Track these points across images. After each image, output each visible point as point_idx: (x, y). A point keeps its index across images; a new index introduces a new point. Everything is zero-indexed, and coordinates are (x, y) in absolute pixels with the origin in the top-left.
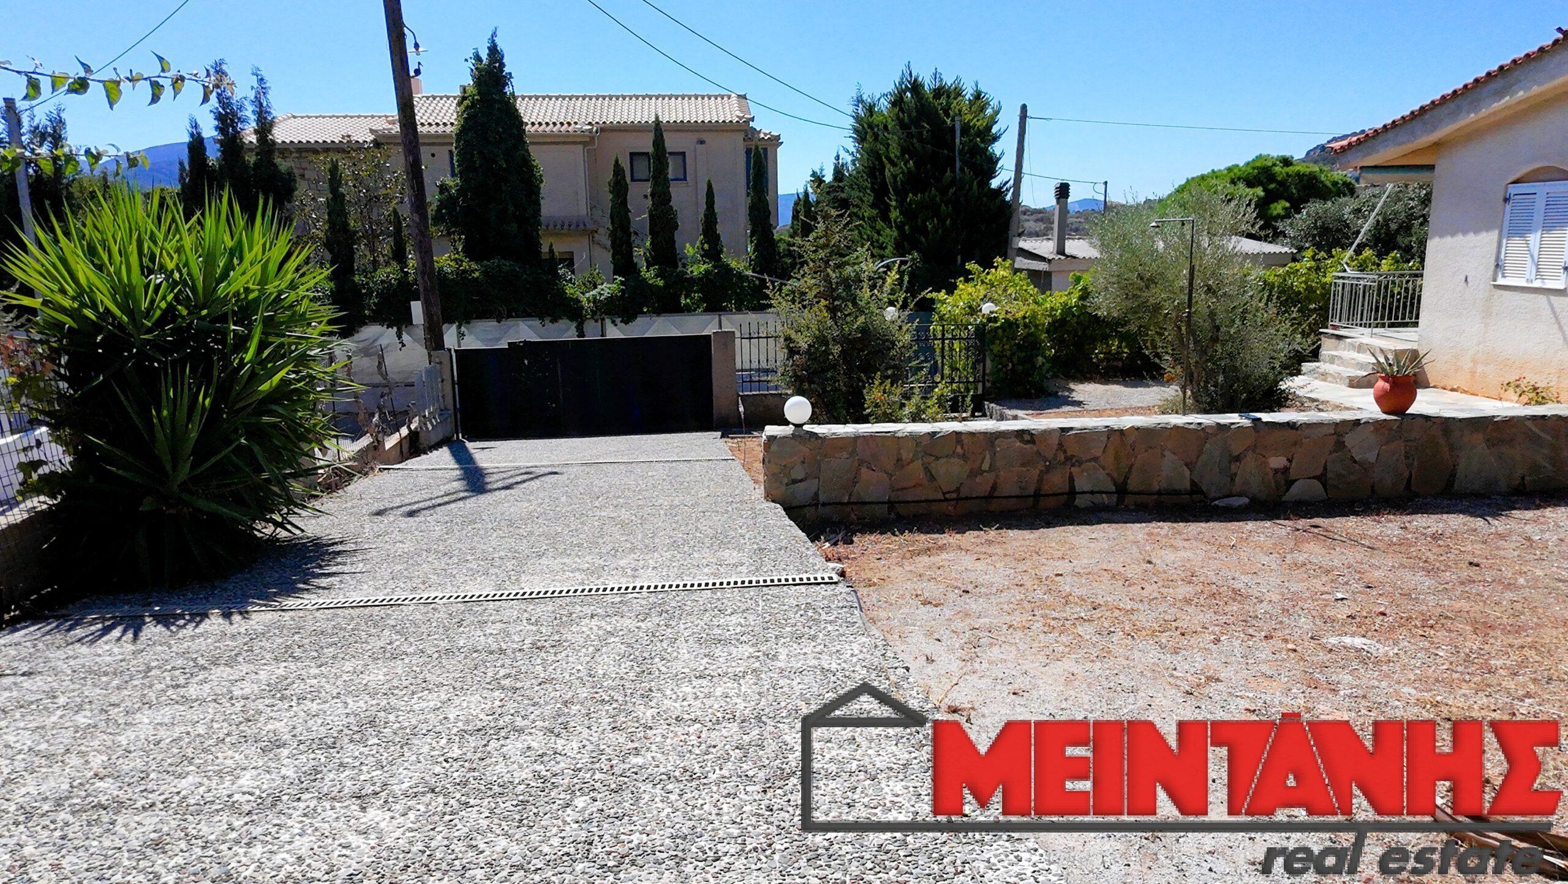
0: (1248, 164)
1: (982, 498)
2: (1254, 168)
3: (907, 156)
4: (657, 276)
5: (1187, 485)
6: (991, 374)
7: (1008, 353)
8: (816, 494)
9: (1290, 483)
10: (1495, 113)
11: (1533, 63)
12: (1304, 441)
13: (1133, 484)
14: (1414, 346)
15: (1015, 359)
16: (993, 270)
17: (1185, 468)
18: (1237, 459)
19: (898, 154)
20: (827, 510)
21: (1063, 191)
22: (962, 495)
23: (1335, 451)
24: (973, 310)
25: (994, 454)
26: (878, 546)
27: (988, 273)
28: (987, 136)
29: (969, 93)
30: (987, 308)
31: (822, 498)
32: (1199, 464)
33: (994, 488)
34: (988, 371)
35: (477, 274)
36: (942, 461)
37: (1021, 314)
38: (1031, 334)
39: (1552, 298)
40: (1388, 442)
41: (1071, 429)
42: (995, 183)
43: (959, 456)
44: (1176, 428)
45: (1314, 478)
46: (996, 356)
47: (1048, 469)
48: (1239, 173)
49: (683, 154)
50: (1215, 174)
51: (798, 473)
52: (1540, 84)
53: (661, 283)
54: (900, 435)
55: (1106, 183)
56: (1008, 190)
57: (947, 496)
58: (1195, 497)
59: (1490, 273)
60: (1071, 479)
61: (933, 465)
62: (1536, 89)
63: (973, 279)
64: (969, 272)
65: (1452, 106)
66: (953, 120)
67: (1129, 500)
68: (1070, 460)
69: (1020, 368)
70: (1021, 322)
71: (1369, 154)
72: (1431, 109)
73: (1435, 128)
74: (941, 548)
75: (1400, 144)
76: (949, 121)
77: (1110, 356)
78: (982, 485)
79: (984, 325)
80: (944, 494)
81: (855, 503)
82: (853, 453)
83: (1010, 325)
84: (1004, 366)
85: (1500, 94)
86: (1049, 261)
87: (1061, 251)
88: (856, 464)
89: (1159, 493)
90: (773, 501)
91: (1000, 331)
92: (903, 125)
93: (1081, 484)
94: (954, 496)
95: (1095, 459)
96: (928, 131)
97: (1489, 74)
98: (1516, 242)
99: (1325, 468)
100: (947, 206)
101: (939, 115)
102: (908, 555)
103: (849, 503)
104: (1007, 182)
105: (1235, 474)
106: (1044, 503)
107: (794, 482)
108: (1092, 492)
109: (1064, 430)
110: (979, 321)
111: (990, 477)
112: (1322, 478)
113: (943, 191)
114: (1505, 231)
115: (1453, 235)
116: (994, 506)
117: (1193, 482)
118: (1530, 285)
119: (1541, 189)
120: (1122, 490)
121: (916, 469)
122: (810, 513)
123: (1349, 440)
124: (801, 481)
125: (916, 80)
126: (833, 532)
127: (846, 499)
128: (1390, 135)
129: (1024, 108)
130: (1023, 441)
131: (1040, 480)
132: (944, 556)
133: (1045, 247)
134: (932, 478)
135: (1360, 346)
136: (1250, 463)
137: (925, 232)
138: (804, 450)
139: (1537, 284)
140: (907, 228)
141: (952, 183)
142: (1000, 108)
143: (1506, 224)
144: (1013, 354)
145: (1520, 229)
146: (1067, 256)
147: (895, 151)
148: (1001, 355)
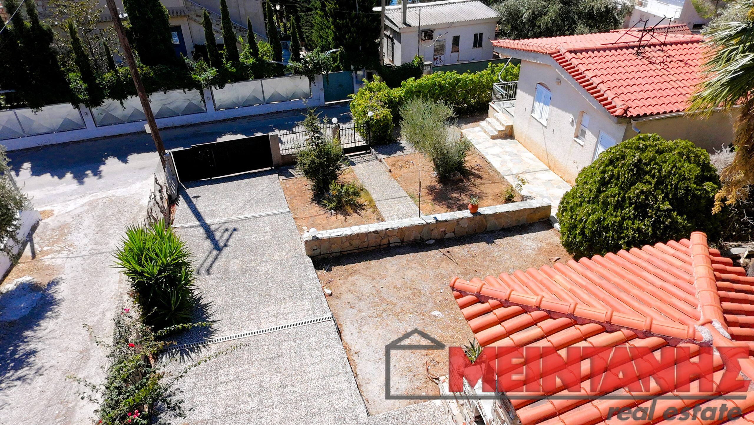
1: (365, 248)
4: (232, 66)
5: (419, 238)
8: (320, 252)
9: (446, 234)
12: (449, 224)
13: (405, 239)
14: (511, 124)
15: (381, 132)
17: (419, 234)
18: (432, 230)
20: (323, 255)
22: (360, 248)
23: (457, 225)
30: (370, 114)
32: (422, 233)
34: (371, 136)
35: (151, 75)
39: (543, 127)
40: (471, 222)
41: (388, 228)
43: (358, 239)
44: (416, 225)
45: (452, 232)
47: (383, 239)
53: (234, 70)
58: (421, 241)
59: (531, 111)
61: (351, 242)
62: (542, 63)
65: (523, 53)
67: (404, 243)
68: (388, 236)
70: (382, 119)
71: (502, 52)
73: (519, 57)
75: (510, 55)
78: (365, 245)
79: (369, 121)
80: (355, 248)
81: (331, 253)
83: (378, 121)
85: (534, 58)
86: (399, 28)
87: (404, 22)
88: (330, 244)
89: (412, 241)
90: (308, 256)
93: (391, 241)
95: (395, 235)
98: (537, 104)
99: (455, 229)
105: (432, 234)
106: (382, 247)
107: (314, 250)
108: (394, 243)
111: (367, 243)
112: (454, 232)
113: (352, 20)
114: (535, 99)
115: (523, 92)
116: (369, 249)
117: (421, 237)
118: (539, 120)
119: (544, 90)
120: (402, 241)
121: (347, 244)
123: (460, 222)
124: (316, 250)
127: (328, 252)
128: (508, 50)
130: (375, 233)
131: (381, 241)
133: (398, 18)
136: (435, 231)
138: (316, 243)
140: (337, 34)
145: (538, 100)
146: (407, 25)
148: (375, 131)
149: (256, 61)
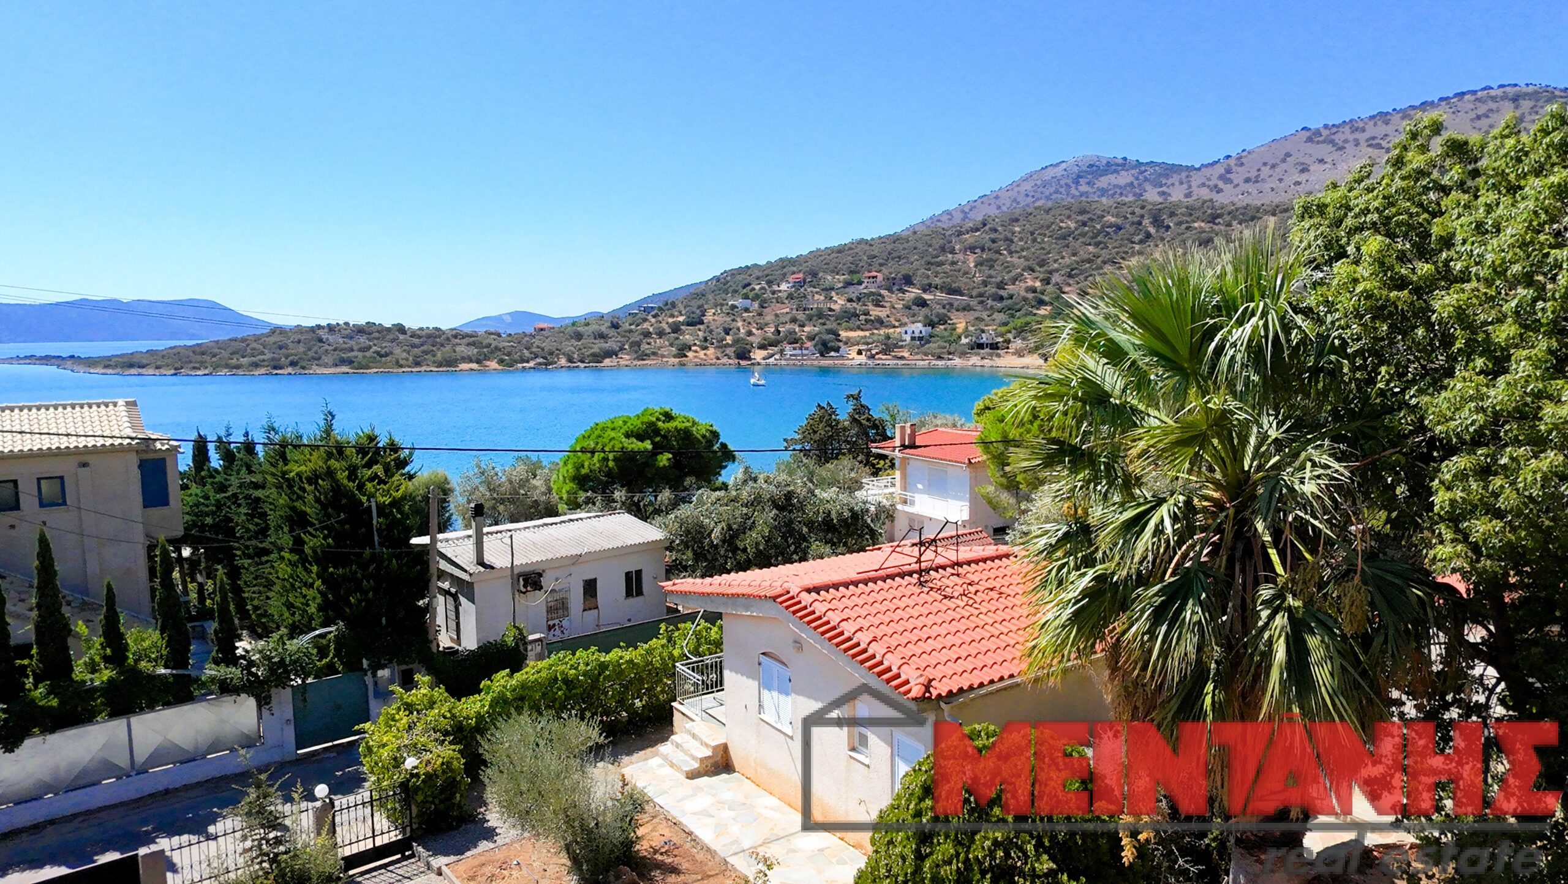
4: (49, 693)
6: (417, 817)
7: (431, 799)
14: (724, 741)
15: (437, 801)
24: (397, 762)
30: (410, 762)
34: (414, 815)
37: (439, 764)
39: (787, 738)
46: (419, 802)
48: (631, 427)
49: (62, 478)
53: (55, 703)
59: (757, 708)
66: (368, 500)
69: (442, 806)
70: (439, 770)
73: (717, 607)
75: (701, 606)
79: (408, 778)
83: (431, 776)
84: (427, 809)
85: (746, 607)
86: (470, 574)
91: (422, 783)
110: (404, 776)
118: (776, 725)
119: (775, 666)
128: (695, 597)
139: (779, 726)
140: (330, 596)
144: (435, 799)
146: (486, 567)
148: (424, 802)
149: (120, 673)
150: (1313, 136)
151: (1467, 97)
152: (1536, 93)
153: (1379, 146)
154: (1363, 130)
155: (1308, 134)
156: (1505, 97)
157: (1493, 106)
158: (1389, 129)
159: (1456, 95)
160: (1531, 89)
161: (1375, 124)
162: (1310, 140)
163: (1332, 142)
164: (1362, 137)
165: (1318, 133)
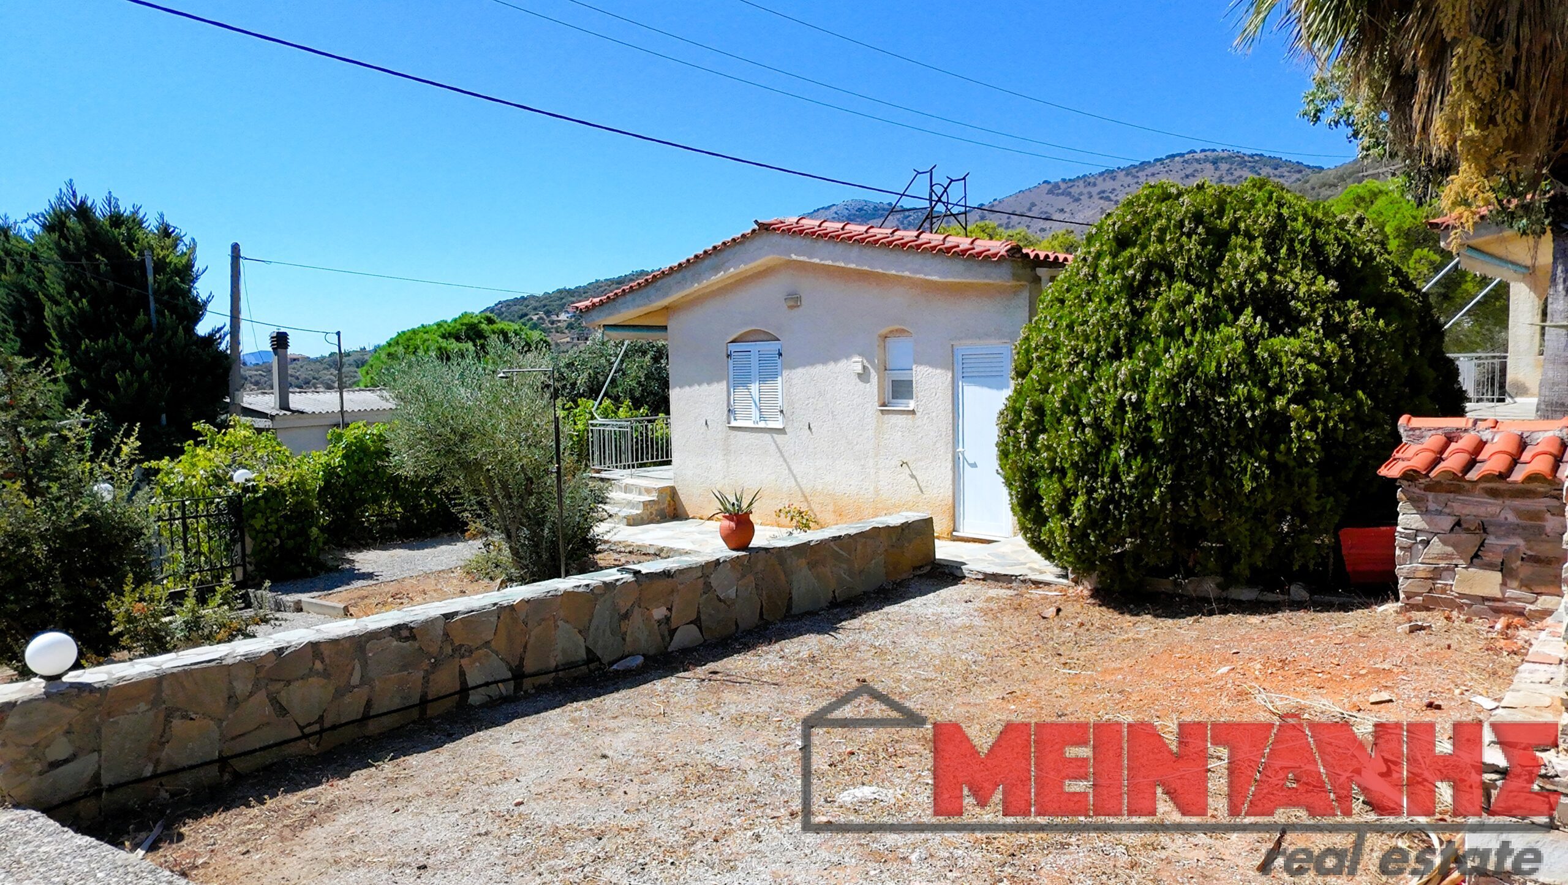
0: (455, 320)
1: (353, 722)
2: (462, 325)
3: (77, 294)
5: (582, 654)
6: (254, 553)
7: (275, 527)
8: (97, 776)
9: (672, 632)
10: (712, 285)
11: (738, 247)
12: (680, 587)
13: (530, 666)
14: (670, 484)
15: (284, 533)
16: (232, 430)
17: (580, 636)
18: (626, 616)
19: (61, 290)
20: (119, 795)
21: (280, 341)
22: (327, 725)
23: (705, 593)
24: (220, 480)
25: (364, 665)
26: (232, 832)
27: (225, 434)
28: (186, 272)
29: (152, 223)
30: (240, 476)
31: (107, 779)
32: (592, 629)
33: (369, 704)
34: (248, 551)
36: (296, 685)
37: (285, 480)
38: (302, 502)
39: (775, 436)
40: (743, 576)
41: (456, 613)
42: (203, 329)
43: (318, 673)
44: (566, 593)
45: (691, 622)
46: (258, 532)
47: (434, 666)
48: (448, 329)
50: (425, 329)
51: (60, 750)
52: (746, 263)
54: (229, 661)
55: (338, 333)
56: (222, 338)
57: (307, 730)
58: (592, 666)
59: (725, 416)
60: (462, 674)
61: (283, 693)
62: (742, 267)
63: (205, 442)
64: (199, 434)
65: (679, 276)
66: (141, 254)
67: (527, 683)
68: (459, 651)
69: (290, 543)
70: (287, 489)
71: (610, 314)
72: (661, 278)
73: (666, 295)
74: (330, 807)
75: (638, 306)
76: (135, 255)
77: (383, 519)
78: (352, 706)
79: (239, 497)
80: (301, 728)
81: (163, 774)
82: (155, 703)
83: (275, 494)
84: (269, 543)
85: (716, 269)
86: (272, 417)
87: (284, 405)
88: (161, 717)
89: (557, 670)
90: (17, 806)
91: (262, 502)
92: (64, 254)
93: (474, 677)
94: (316, 727)
95: (487, 644)
96: (106, 265)
97: (705, 252)
98: (741, 392)
99: (699, 612)
100: (143, 355)
101: (121, 247)
102: (287, 833)
103: (155, 776)
104: (222, 328)
105: (625, 633)
106: (432, 711)
107: (55, 765)
108: (487, 684)
109: (447, 616)
110: (231, 492)
111: (362, 694)
112: (697, 622)
113: (137, 337)
114: (731, 383)
115: (690, 385)
116: (373, 727)
117: (588, 650)
118: (756, 426)
119: (755, 347)
120: (518, 675)
121: (258, 706)
122: (87, 808)
123: (714, 580)
124: (66, 761)
125: (83, 203)
126: (143, 827)
127: (148, 771)
128: (629, 297)
129: (235, 248)
130: (401, 639)
131: (426, 679)
132: (343, 820)
133: (266, 402)
134: (282, 710)
135: (626, 487)
136: (637, 617)
137: (113, 386)
138: (70, 713)
139: (762, 425)
140: (83, 382)
141: (148, 328)
142: (195, 244)
143: (731, 376)
144: (280, 528)
145: (741, 380)
146: (293, 412)
147: (56, 287)
150: (1054, 189)
151: (1177, 159)
152: (1230, 157)
153: (1108, 199)
154: (1095, 185)
155: (1049, 186)
156: (1206, 160)
157: (1199, 167)
158: (1116, 184)
159: (1168, 157)
160: (1225, 154)
161: (1104, 180)
162: (1050, 192)
163: (1069, 194)
164: (1095, 191)
165: (1056, 186)
